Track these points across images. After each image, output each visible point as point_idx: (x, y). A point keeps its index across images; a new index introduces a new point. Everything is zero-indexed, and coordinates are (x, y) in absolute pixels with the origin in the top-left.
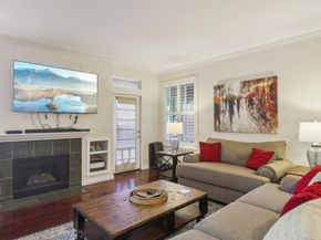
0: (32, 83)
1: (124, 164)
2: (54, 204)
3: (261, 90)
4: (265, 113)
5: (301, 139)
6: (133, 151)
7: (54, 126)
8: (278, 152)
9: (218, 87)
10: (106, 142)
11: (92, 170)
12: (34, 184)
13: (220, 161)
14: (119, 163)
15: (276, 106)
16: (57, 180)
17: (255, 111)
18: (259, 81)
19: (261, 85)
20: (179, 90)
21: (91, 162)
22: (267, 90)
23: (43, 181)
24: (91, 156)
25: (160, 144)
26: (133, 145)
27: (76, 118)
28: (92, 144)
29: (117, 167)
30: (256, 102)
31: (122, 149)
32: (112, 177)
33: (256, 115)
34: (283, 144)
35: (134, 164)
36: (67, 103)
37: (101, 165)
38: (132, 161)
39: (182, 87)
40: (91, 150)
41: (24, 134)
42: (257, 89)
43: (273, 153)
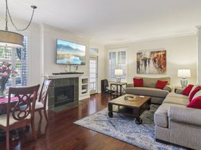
0: (62, 51)
3: (159, 56)
4: (161, 66)
5: (179, 76)
6: (95, 84)
9: (139, 54)
10: (87, 79)
11: (83, 93)
13: (143, 86)
15: (166, 63)
17: (157, 65)
18: (158, 52)
19: (159, 54)
20: (117, 54)
21: (82, 89)
22: (162, 56)
24: (82, 86)
25: (107, 80)
26: (95, 81)
27: (77, 67)
28: (82, 80)
30: (157, 61)
31: (91, 83)
32: (90, 97)
33: (157, 66)
34: (169, 78)
35: (95, 90)
36: (75, 60)
37: (85, 90)
39: (119, 53)
40: (82, 83)
43: (167, 82)
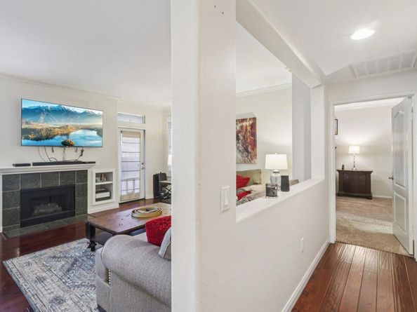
1: (129, 195)
2: (63, 229)
3: (244, 128)
4: (247, 147)
5: (267, 167)
6: (137, 182)
7: (60, 159)
8: (255, 178)
10: (112, 173)
11: (97, 200)
12: (40, 214)
14: (124, 193)
15: (255, 140)
16: (63, 209)
17: (240, 145)
18: (243, 120)
19: (244, 124)
21: (97, 192)
22: (249, 129)
23: (51, 210)
24: (97, 187)
25: (164, 174)
26: (138, 176)
27: (82, 151)
28: (97, 175)
29: (121, 197)
30: (241, 138)
31: (127, 180)
32: (118, 206)
33: (241, 148)
34: (259, 172)
35: (139, 194)
37: (107, 194)
38: (137, 191)
40: (96, 181)
41: (32, 166)
42: (242, 127)
43: (249, 179)
